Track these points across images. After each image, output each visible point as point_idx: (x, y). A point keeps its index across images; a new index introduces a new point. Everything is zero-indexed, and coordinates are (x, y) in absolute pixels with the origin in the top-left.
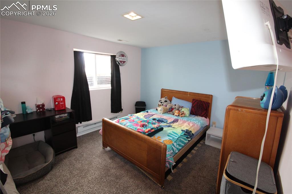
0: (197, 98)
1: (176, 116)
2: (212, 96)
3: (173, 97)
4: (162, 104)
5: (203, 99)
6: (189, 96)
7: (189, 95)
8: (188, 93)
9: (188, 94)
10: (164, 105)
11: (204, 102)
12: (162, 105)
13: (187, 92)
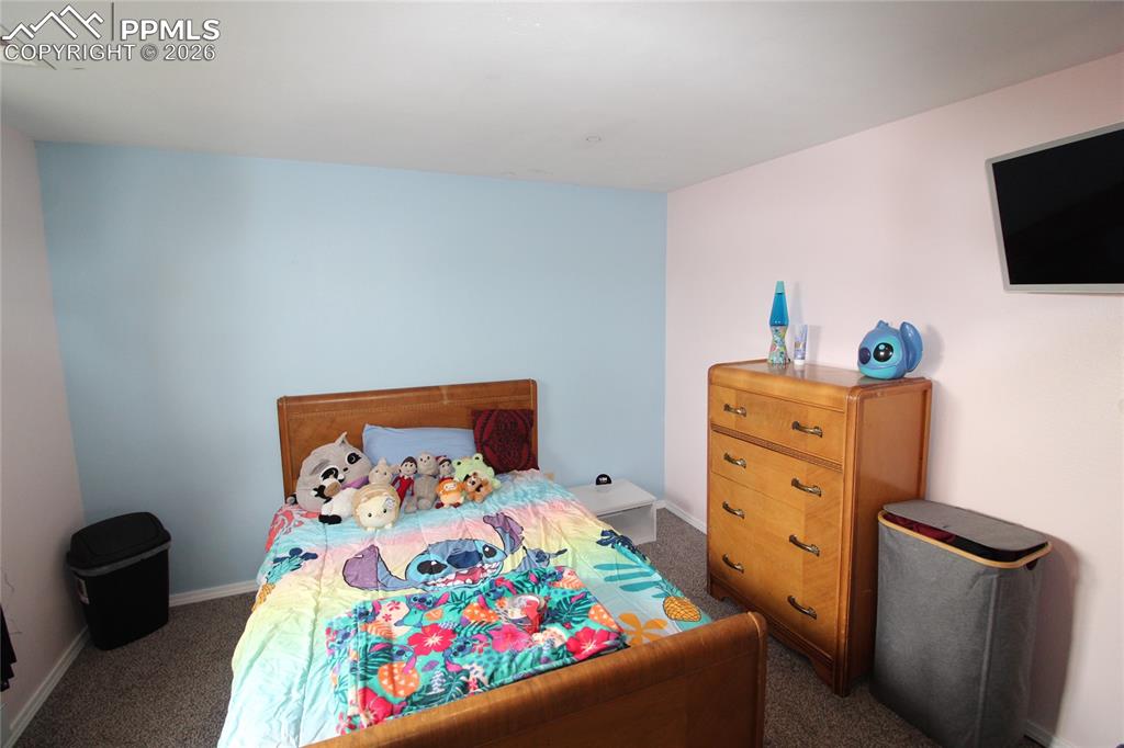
0: (484, 403)
1: (457, 505)
2: (534, 382)
3: (367, 426)
4: (341, 477)
5: (507, 402)
6: (445, 402)
7: (445, 397)
8: (444, 392)
9: (442, 395)
10: (348, 481)
11: (515, 411)
12: (341, 481)
13: (437, 388)
